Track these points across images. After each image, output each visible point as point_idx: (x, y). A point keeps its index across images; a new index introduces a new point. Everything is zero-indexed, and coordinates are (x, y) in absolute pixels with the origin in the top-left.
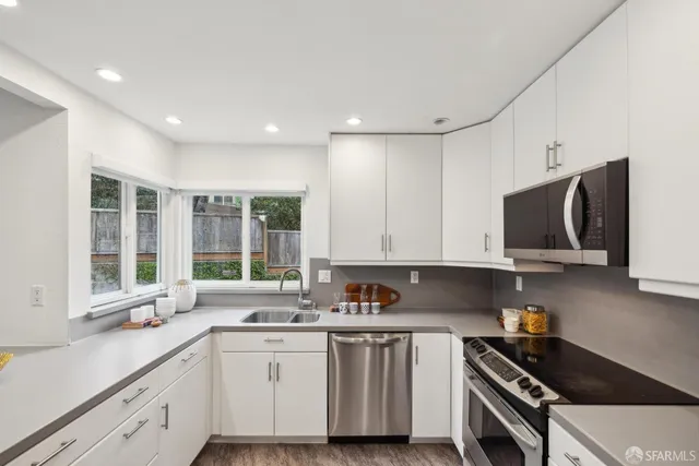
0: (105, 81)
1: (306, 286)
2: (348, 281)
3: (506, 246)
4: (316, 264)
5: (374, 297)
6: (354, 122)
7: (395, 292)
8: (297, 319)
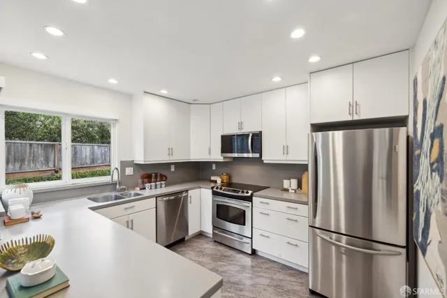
0: (50, 35)
1: (116, 178)
2: (142, 173)
3: (222, 152)
4: (124, 164)
5: (158, 179)
6: (164, 92)
7: (165, 176)
8: (117, 198)
